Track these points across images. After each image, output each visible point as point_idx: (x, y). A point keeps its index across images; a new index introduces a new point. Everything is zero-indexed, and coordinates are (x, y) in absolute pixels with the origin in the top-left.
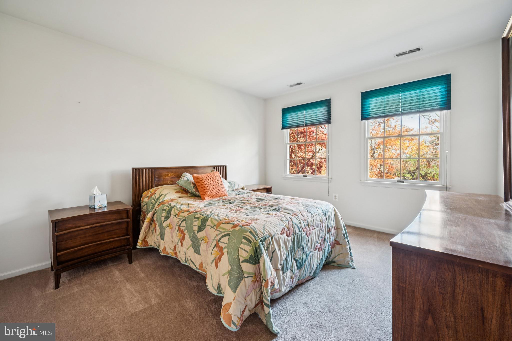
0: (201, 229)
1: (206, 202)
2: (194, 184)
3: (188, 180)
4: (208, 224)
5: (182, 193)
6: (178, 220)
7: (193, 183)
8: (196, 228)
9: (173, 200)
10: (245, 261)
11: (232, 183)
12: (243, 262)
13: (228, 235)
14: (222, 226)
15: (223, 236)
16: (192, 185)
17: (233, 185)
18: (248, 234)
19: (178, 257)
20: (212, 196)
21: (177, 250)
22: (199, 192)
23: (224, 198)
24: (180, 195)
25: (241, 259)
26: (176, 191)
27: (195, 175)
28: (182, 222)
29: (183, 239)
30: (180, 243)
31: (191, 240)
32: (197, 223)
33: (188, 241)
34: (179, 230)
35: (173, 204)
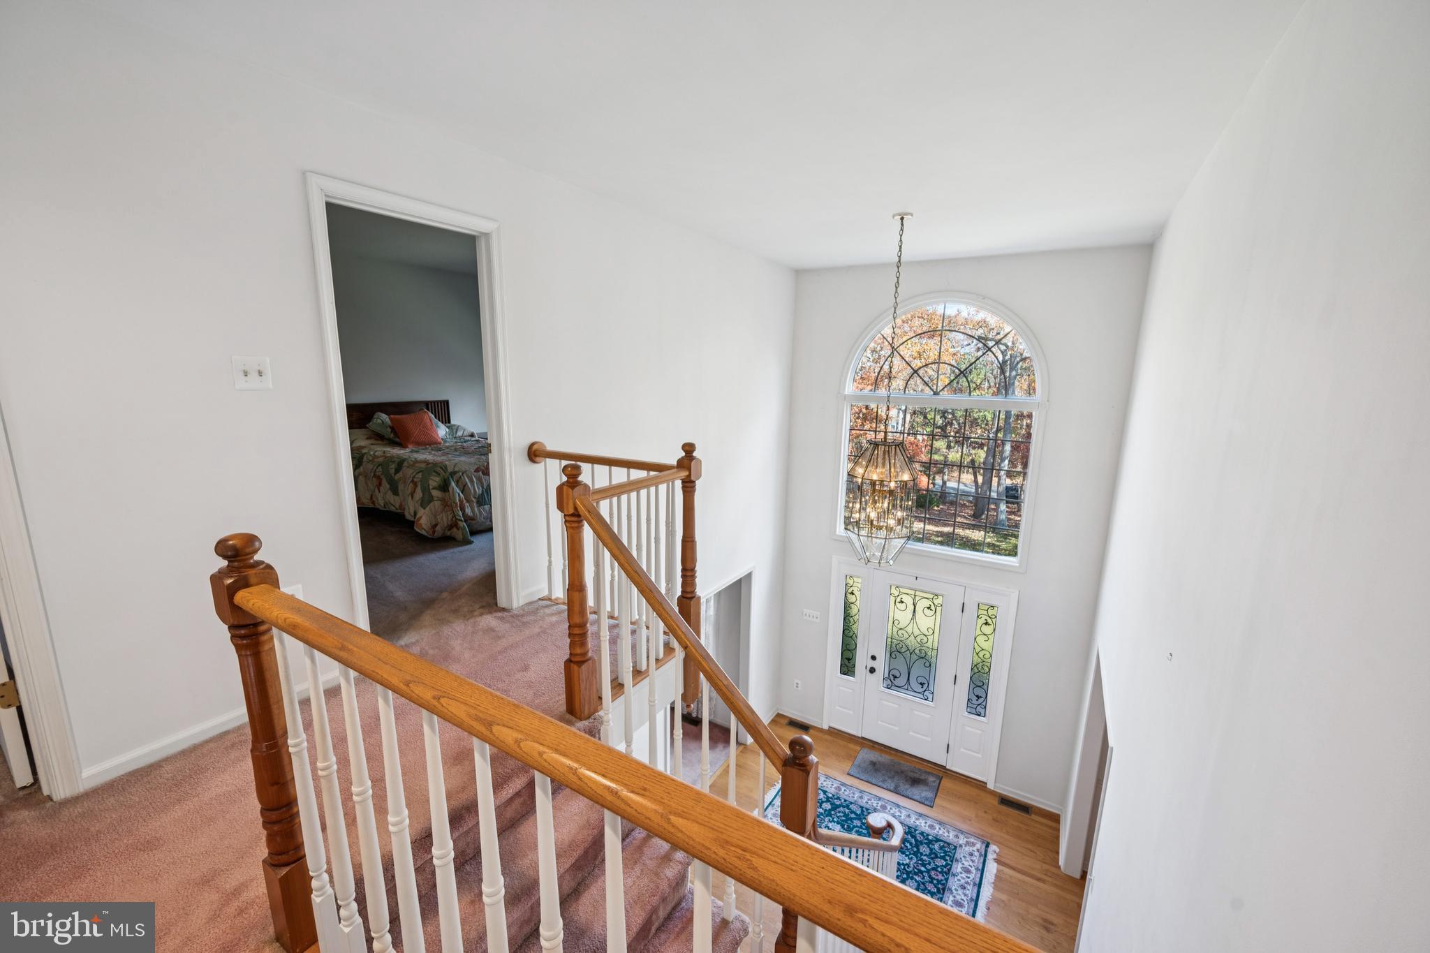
0: (397, 471)
1: (408, 450)
2: (392, 428)
3: (383, 422)
4: (404, 465)
5: (376, 440)
6: (372, 466)
7: (390, 427)
8: (392, 471)
9: (363, 447)
10: (434, 488)
11: (453, 428)
12: (433, 489)
13: (422, 471)
14: (417, 465)
15: (417, 473)
16: (389, 430)
17: (454, 431)
18: (439, 469)
19: (376, 505)
20: (418, 444)
21: (374, 499)
22: (399, 438)
23: (435, 446)
24: (372, 441)
25: (431, 487)
26: (365, 437)
27: (392, 416)
28: (377, 467)
29: (380, 484)
30: (377, 490)
31: (389, 483)
32: (393, 466)
33: (385, 485)
34: (375, 476)
35: (364, 451)
